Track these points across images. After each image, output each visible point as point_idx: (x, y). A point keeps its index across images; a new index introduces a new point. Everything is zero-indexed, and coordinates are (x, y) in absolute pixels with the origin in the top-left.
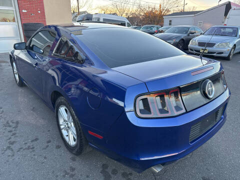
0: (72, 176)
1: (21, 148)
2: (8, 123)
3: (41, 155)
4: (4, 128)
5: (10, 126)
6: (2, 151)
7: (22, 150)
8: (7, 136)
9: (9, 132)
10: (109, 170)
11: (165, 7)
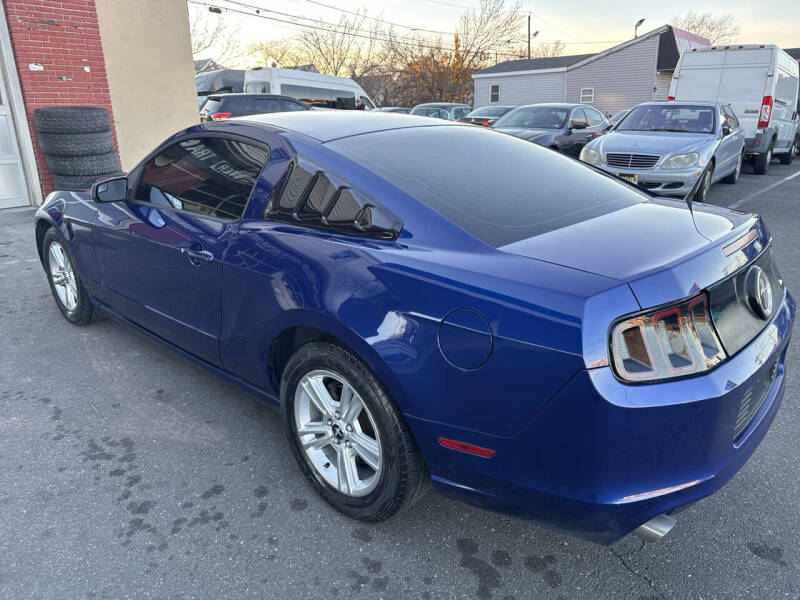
0: (380, 585)
1: (179, 522)
2: (93, 446)
3: (255, 536)
4: (90, 463)
5: (109, 457)
6: (120, 535)
7: (184, 526)
8: (114, 489)
9: (112, 474)
10: (485, 555)
11: (473, 45)
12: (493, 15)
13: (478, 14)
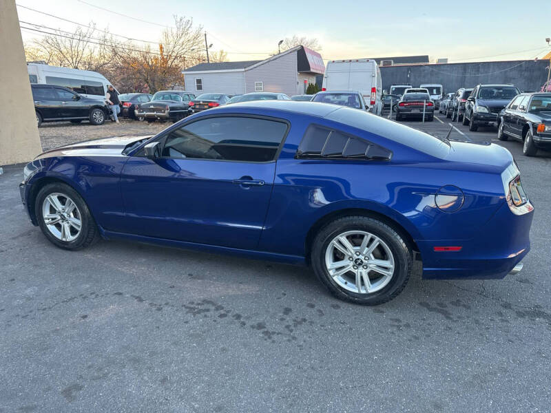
5: (207, 310)
6: (265, 340)
11: (173, 51)
12: (185, 33)
13: (175, 31)
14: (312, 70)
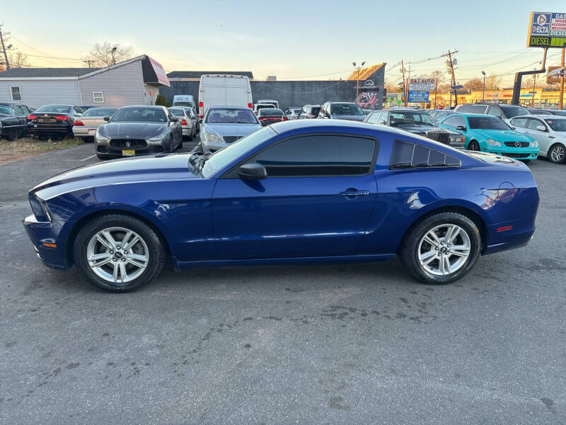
5: (346, 314)
14: (160, 82)
